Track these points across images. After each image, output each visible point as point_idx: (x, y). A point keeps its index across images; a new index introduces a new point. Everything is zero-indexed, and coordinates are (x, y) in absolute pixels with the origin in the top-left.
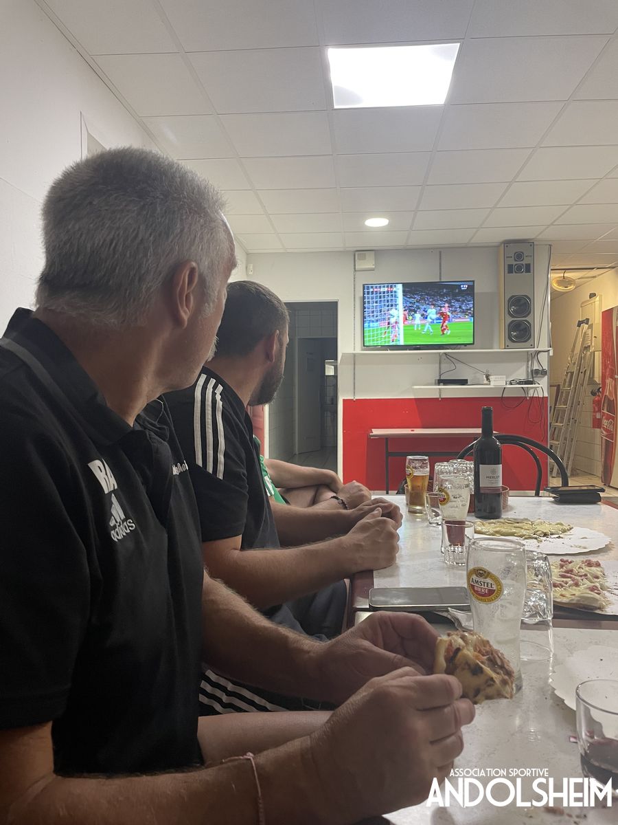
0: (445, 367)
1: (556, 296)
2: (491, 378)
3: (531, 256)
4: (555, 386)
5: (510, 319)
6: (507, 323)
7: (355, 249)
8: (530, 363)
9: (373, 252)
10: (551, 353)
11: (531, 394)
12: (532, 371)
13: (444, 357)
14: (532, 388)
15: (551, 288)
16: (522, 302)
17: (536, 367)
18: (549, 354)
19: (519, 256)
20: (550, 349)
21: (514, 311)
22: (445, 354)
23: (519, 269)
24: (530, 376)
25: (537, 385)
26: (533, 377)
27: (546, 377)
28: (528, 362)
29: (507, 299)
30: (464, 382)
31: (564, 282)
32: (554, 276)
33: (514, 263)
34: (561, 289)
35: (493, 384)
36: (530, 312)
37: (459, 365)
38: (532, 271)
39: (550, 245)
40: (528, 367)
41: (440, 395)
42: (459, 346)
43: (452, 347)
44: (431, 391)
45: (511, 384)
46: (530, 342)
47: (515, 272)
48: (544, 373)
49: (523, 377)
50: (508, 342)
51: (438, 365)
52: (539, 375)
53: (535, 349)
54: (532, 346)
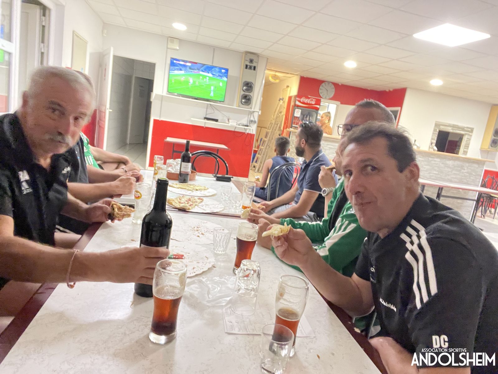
0: (210, 111)
1: (267, 85)
2: (230, 121)
3: (257, 62)
5: (243, 93)
6: (241, 95)
7: (169, 36)
9: (178, 40)
10: (260, 113)
11: (247, 132)
12: (250, 120)
13: (209, 106)
14: (248, 129)
16: (250, 85)
17: (252, 119)
19: (251, 61)
20: (259, 111)
21: (245, 89)
22: (210, 104)
24: (249, 123)
25: (251, 128)
26: (250, 124)
27: (256, 124)
28: (249, 115)
29: (243, 82)
30: (217, 120)
31: (275, 77)
33: (249, 64)
34: (272, 81)
35: (230, 124)
36: (252, 91)
37: (216, 112)
38: (256, 70)
39: (268, 59)
40: (248, 118)
41: (205, 125)
42: (217, 102)
43: (214, 101)
44: (201, 123)
45: (239, 125)
46: (250, 106)
47: (249, 69)
48: (255, 122)
49: (245, 123)
50: (240, 104)
51: (206, 109)
52: (253, 123)
53: (253, 110)
54: (251, 108)
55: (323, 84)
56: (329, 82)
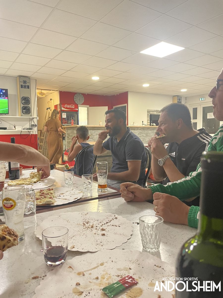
1: (39, 99)
2: (16, 127)
3: (29, 83)
4: (40, 130)
5: (22, 105)
6: (21, 107)
8: (30, 122)
10: (38, 119)
11: (31, 133)
12: (31, 125)
14: (31, 131)
15: (37, 95)
16: (27, 99)
17: (33, 123)
18: (37, 119)
19: (25, 82)
20: (37, 117)
21: (24, 102)
23: (25, 87)
25: (33, 130)
26: (32, 127)
27: (37, 127)
29: (21, 98)
30: (5, 129)
31: (41, 94)
32: (38, 91)
33: (23, 84)
34: (40, 96)
35: (17, 130)
36: (30, 103)
37: (3, 122)
38: (30, 88)
39: (36, 80)
40: (30, 123)
45: (24, 129)
46: (30, 114)
48: (36, 126)
49: (28, 127)
50: (22, 114)
52: (34, 126)
53: (32, 117)
54: (31, 116)
55: (76, 95)
56: (79, 93)
